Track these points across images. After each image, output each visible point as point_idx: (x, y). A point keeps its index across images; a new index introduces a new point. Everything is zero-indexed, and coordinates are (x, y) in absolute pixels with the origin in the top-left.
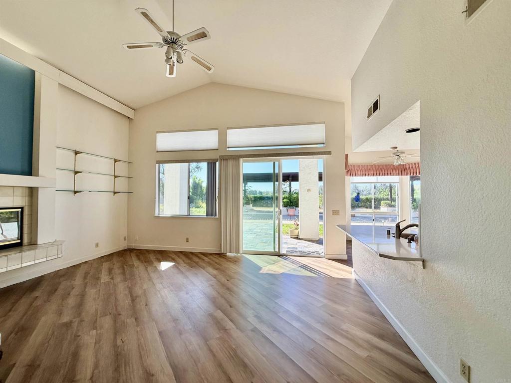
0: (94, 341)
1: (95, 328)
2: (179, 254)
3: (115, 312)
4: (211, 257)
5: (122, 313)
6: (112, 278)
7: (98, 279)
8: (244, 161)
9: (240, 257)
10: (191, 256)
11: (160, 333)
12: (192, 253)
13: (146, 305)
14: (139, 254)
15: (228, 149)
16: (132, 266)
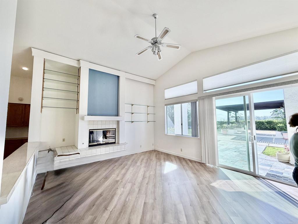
0: (120, 194)
1: (124, 188)
2: (176, 158)
3: (134, 182)
4: (194, 164)
5: (136, 184)
6: (141, 164)
7: (137, 163)
8: (216, 99)
9: (216, 169)
10: (182, 160)
11: (145, 203)
12: (184, 159)
13: (147, 184)
14: (157, 154)
15: (204, 92)
16: (151, 160)
